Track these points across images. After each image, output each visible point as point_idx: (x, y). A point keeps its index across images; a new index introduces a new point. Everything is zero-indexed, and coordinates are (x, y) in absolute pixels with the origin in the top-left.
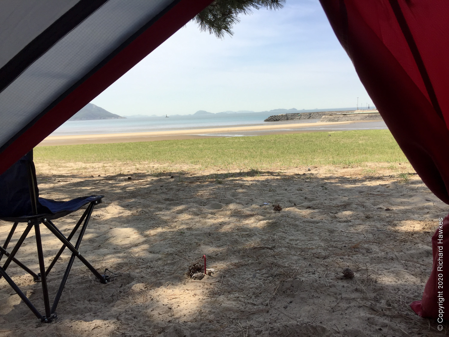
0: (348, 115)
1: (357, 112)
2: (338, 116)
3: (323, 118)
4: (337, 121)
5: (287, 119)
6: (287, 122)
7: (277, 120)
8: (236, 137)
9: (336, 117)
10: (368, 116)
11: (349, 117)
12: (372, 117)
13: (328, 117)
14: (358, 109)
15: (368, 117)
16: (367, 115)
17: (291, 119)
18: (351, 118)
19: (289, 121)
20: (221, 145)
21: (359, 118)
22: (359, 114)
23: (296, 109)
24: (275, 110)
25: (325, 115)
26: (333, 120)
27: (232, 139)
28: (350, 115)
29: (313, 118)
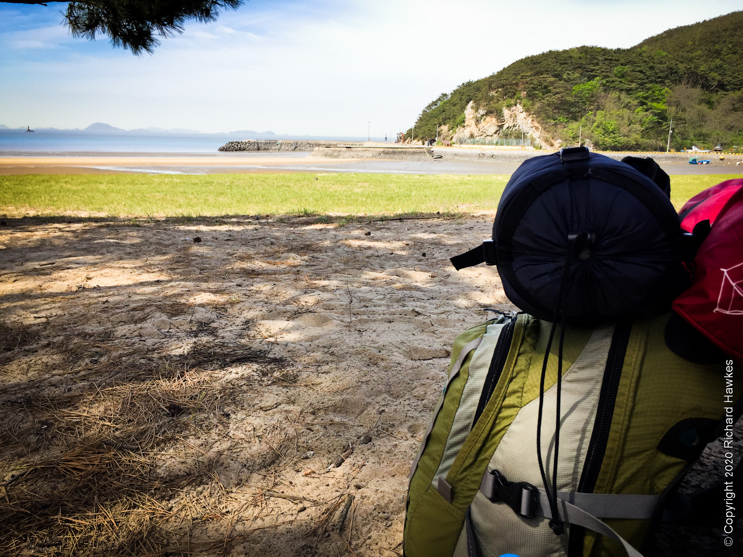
0: (354, 149)
1: (367, 144)
2: (339, 149)
3: (316, 152)
4: (337, 157)
5: (258, 149)
6: (258, 154)
7: (240, 150)
8: (167, 175)
9: (335, 150)
10: (383, 152)
11: (356, 151)
12: (387, 153)
13: (323, 150)
14: (369, 140)
15: (382, 154)
16: (382, 150)
17: (265, 149)
18: (359, 154)
19: (261, 153)
20: (140, 186)
21: (369, 154)
22: (370, 147)
23: (273, 134)
24: (238, 132)
25: (319, 145)
26: (331, 156)
27: (159, 178)
28: (357, 149)
29: (300, 150)
